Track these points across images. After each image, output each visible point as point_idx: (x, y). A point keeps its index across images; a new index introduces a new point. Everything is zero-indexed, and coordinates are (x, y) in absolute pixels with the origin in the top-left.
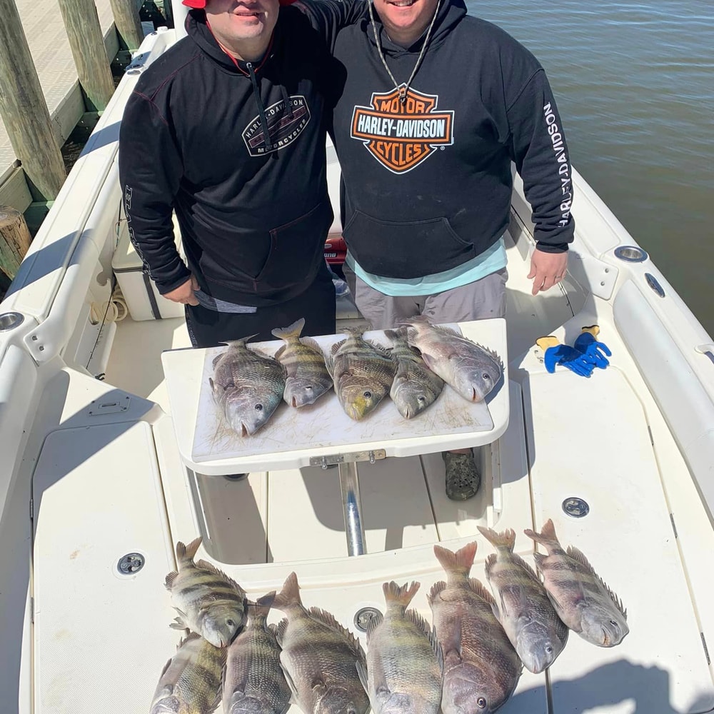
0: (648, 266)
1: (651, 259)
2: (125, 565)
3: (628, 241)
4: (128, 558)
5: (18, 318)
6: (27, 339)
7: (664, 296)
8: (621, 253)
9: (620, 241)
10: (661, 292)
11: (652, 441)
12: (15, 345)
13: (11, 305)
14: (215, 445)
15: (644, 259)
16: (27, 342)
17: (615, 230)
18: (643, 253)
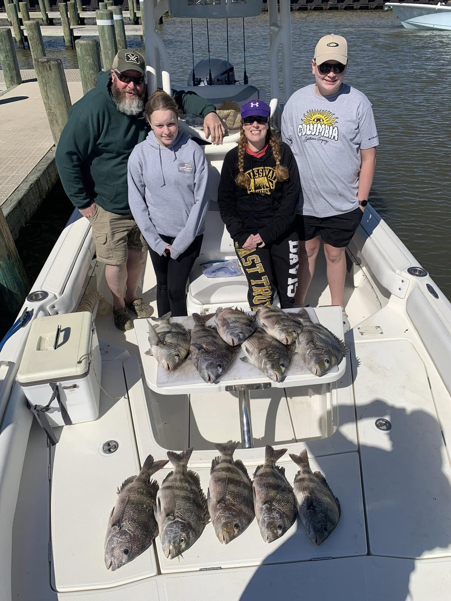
0: (427, 280)
1: (429, 275)
2: (107, 448)
3: (415, 264)
4: (108, 444)
5: (45, 295)
6: (49, 307)
7: (438, 298)
8: (412, 271)
9: (411, 264)
10: (436, 296)
11: (430, 386)
12: (42, 311)
13: (40, 287)
14: (170, 377)
15: (426, 275)
16: (49, 309)
17: (407, 257)
18: (425, 271)
